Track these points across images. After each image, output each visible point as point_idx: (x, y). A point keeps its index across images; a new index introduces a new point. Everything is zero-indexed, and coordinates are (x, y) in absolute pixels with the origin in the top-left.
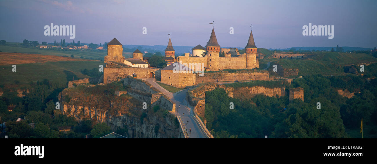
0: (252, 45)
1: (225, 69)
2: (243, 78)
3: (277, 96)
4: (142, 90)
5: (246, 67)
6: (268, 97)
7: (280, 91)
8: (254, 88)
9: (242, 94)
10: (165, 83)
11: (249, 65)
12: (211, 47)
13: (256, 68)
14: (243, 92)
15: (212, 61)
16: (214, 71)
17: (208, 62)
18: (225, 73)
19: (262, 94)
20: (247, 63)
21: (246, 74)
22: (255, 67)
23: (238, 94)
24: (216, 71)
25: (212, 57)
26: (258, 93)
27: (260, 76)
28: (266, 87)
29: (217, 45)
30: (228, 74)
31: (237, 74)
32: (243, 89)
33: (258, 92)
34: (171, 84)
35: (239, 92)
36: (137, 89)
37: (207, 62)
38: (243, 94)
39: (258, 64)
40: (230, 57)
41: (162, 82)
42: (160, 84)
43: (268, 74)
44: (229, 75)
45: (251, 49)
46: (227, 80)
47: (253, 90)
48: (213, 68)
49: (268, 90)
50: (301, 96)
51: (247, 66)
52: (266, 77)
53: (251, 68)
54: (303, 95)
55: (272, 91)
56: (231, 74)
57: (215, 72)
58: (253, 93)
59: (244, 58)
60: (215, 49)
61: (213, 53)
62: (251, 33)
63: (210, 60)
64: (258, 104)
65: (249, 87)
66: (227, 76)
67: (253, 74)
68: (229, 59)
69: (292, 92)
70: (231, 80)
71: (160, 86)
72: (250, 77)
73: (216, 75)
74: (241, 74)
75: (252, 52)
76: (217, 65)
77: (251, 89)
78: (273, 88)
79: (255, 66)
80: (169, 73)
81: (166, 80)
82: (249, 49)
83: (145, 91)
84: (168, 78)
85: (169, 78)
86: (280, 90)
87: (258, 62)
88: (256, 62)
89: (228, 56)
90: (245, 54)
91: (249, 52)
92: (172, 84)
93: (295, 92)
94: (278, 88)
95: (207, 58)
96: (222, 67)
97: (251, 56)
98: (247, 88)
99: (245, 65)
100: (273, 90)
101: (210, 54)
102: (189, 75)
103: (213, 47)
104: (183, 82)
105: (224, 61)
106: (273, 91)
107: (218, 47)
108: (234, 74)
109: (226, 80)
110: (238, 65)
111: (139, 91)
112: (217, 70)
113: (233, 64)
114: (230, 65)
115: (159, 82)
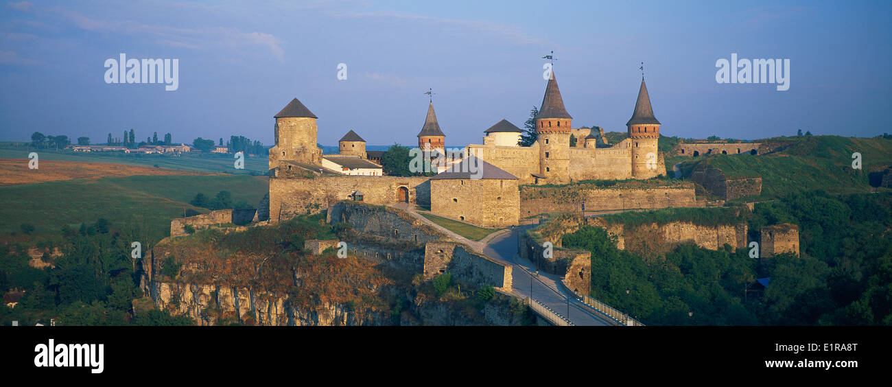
0: (645, 116)
1: (581, 179)
2: (634, 201)
3: (727, 247)
4: (388, 235)
5: (633, 175)
6: (704, 249)
7: (734, 234)
8: (671, 225)
9: (644, 242)
10: (445, 214)
11: (641, 169)
12: (550, 119)
13: (660, 177)
14: (646, 239)
15: (552, 156)
16: (559, 183)
17: (541, 160)
18: (587, 188)
19: (691, 244)
20: (633, 164)
21: (640, 192)
22: (655, 175)
23: (635, 242)
24: (563, 184)
25: (552, 146)
26: (682, 239)
27: (675, 196)
28: (697, 225)
29: (563, 114)
30: (596, 191)
31: (619, 192)
32: (646, 229)
33: (679, 238)
34: (460, 219)
35: (638, 238)
36: (372, 232)
37: (537, 161)
38: (646, 243)
39: (664, 166)
40: (594, 147)
41: (434, 212)
42: (432, 218)
43: (693, 192)
44: (598, 195)
45: (645, 125)
46: (594, 209)
47: (670, 233)
48: (555, 176)
49: (704, 231)
50: (794, 245)
51: (634, 172)
52: (688, 200)
53: (647, 176)
54: (797, 244)
55: (713, 233)
56: (602, 192)
57: (562, 186)
58: (669, 239)
59: (626, 151)
60: (559, 125)
61: (553, 137)
62: (643, 83)
63: (547, 154)
64: (686, 269)
65: (660, 224)
66: (592, 196)
67: (657, 191)
68: (590, 152)
69: (768, 235)
70: (603, 208)
71: (433, 225)
72: (651, 199)
73: (567, 195)
74: (628, 191)
75: (647, 134)
76: (564, 169)
77: (664, 229)
78: (716, 228)
79: (656, 171)
80: (454, 187)
81: (446, 206)
82: (640, 125)
83: (396, 236)
84: (452, 201)
85: (455, 200)
86: (732, 231)
87: (663, 161)
88: (659, 160)
89: (588, 145)
90: (629, 140)
91: (641, 134)
92: (462, 218)
93: (776, 236)
94: (727, 227)
95: (538, 151)
96: (576, 174)
97: (643, 145)
98: (655, 225)
99: (630, 169)
100: (714, 231)
101: (547, 140)
102: (508, 193)
103: (554, 121)
104: (495, 210)
105: (580, 157)
106: (715, 236)
107: (567, 119)
108: (609, 191)
109: (592, 209)
110: (614, 168)
111: (378, 237)
112: (566, 182)
113: (600, 166)
114: (595, 169)
115: (427, 212)
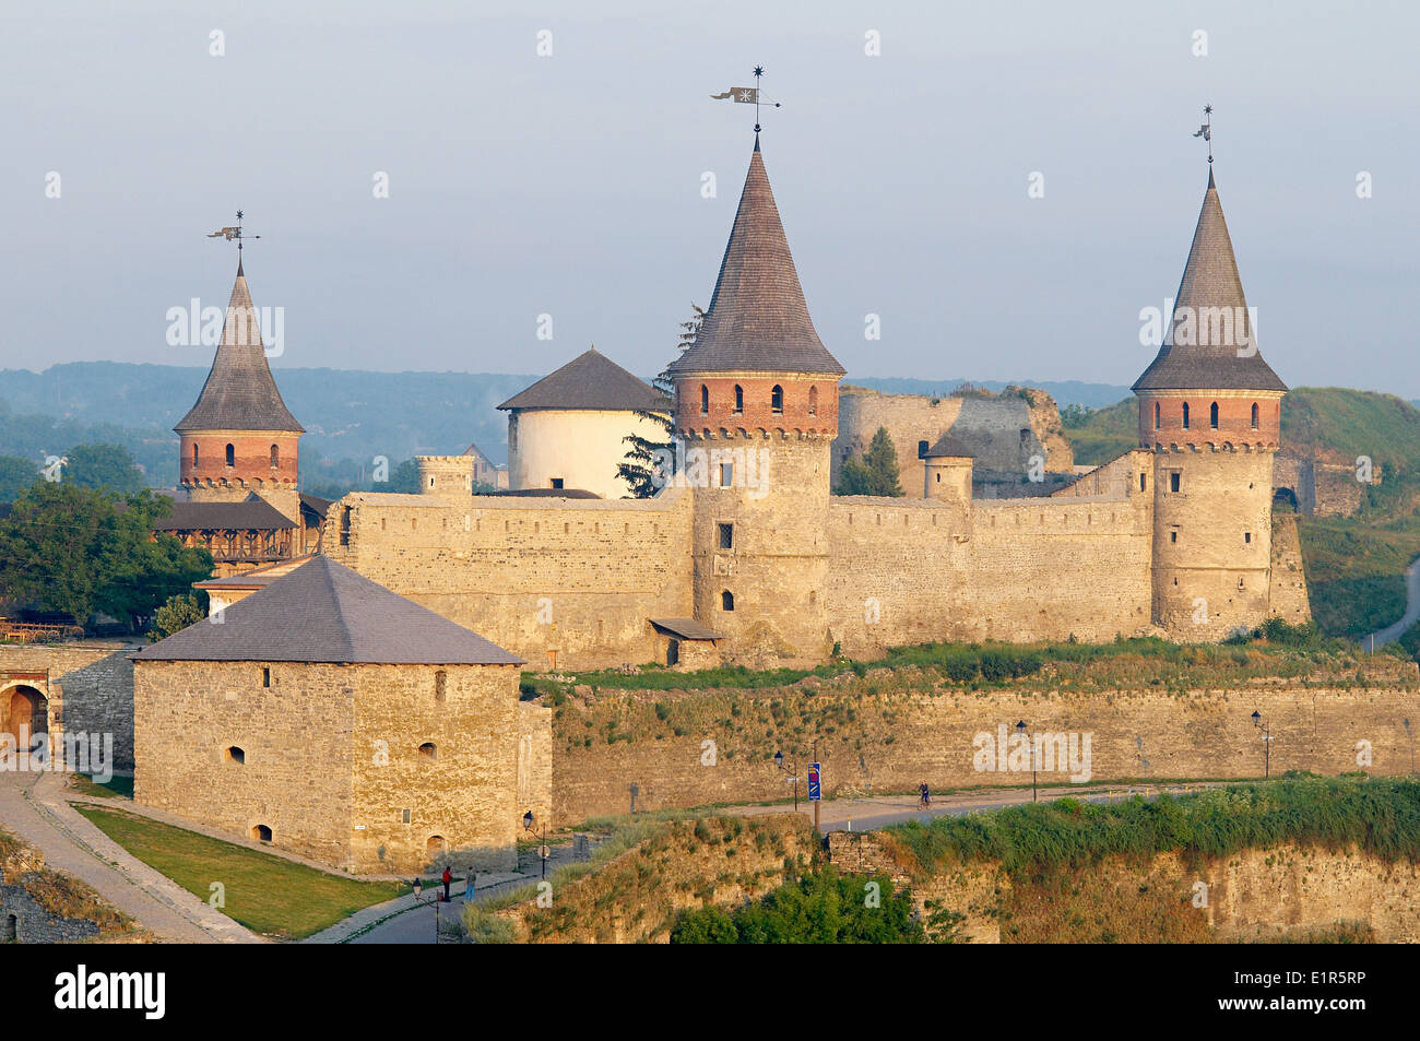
0: (1217, 351)
1: (894, 640)
2: (1124, 743)
5: (1156, 619)
8: (1254, 861)
10: (190, 816)
11: (1192, 593)
12: (739, 376)
13: (1275, 631)
15: (748, 541)
16: (774, 664)
17: (699, 556)
18: (901, 685)
20: (1159, 570)
21: (1158, 704)
22: (1254, 621)
24: (792, 664)
25: (747, 496)
27: (1325, 721)
28: (1388, 860)
29: (798, 352)
30: (945, 701)
31: (1054, 705)
33: (1294, 915)
34: (252, 839)
37: (683, 563)
39: (1300, 579)
40: (963, 495)
41: (145, 803)
44: (957, 719)
45: (1213, 395)
47: (1246, 897)
48: (758, 632)
51: (1160, 608)
53: (1214, 629)
56: (971, 703)
57: (790, 677)
58: (1242, 922)
59: (1125, 508)
60: (777, 401)
62: (1211, 204)
63: (727, 532)
65: (1196, 854)
66: (923, 721)
67: (1240, 701)
68: (946, 516)
71: (128, 862)
72: (1207, 734)
73: (797, 721)
74: (1098, 702)
75: (1219, 436)
76: (802, 599)
77: (1213, 882)
79: (1260, 603)
80: (231, 695)
81: (197, 779)
82: (1188, 395)
84: (225, 756)
85: (237, 753)
87: (1294, 557)
88: (1276, 554)
89: (936, 488)
90: (1141, 461)
91: (1192, 435)
92: (265, 832)
95: (684, 518)
97: (1208, 484)
98: (1167, 864)
99: (1143, 593)
102: (470, 723)
103: (758, 384)
104: (408, 800)
105: (895, 541)
107: (815, 378)
108: (1005, 702)
110: (1063, 590)
112: (808, 656)
113: (992, 580)
114: (968, 595)
115: (115, 803)
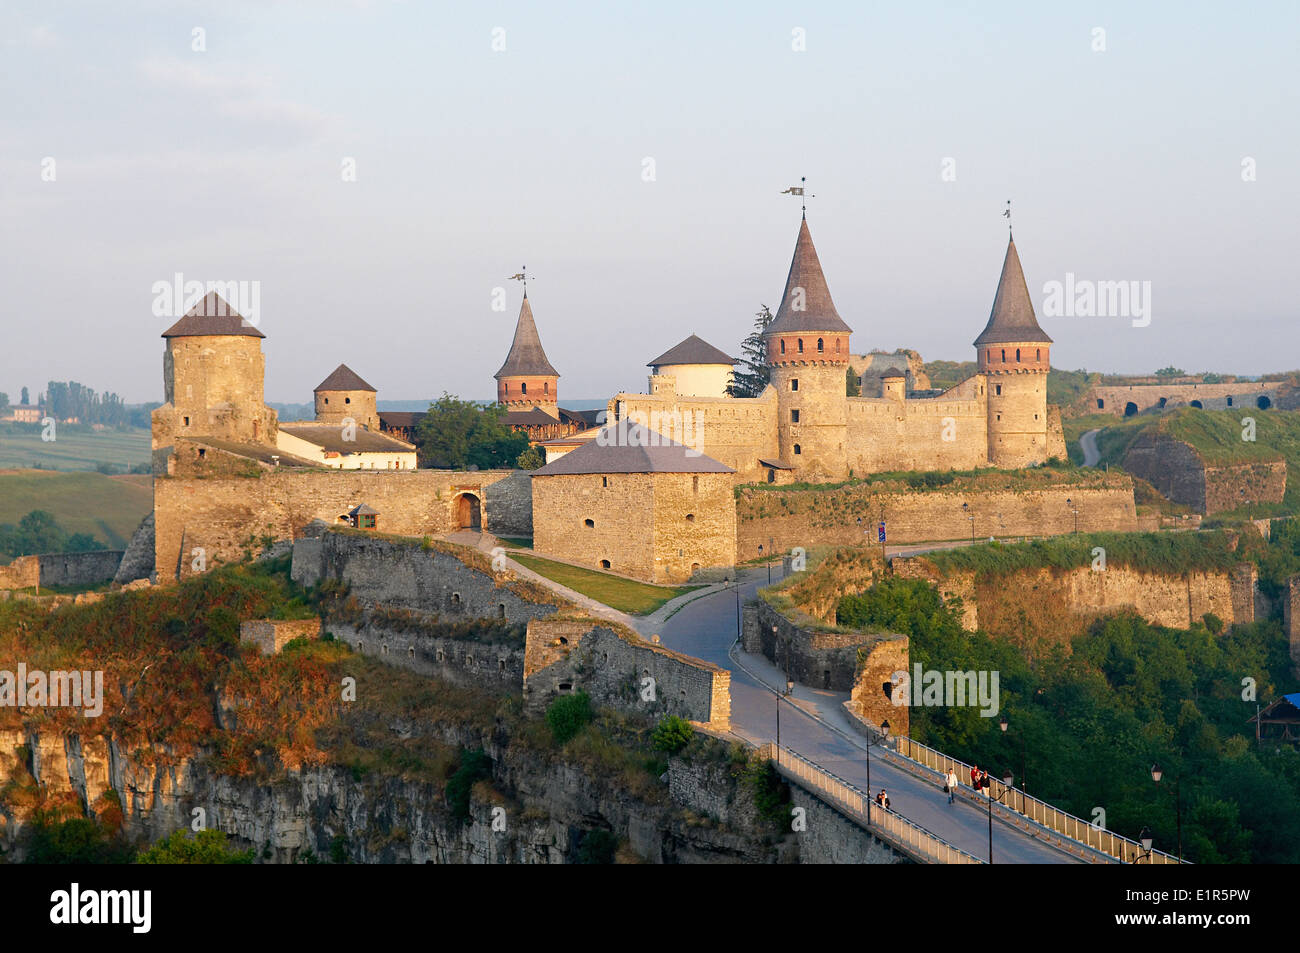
0: (1018, 323)
1: (872, 470)
2: (994, 518)
3: (1211, 621)
4: (437, 606)
5: (990, 458)
6: (1159, 628)
7: (1227, 591)
8: (1084, 573)
9: (1021, 612)
10: (565, 557)
11: (1009, 444)
12: (800, 334)
13: (1053, 462)
14: (1026, 605)
15: (806, 418)
16: (823, 481)
17: (782, 427)
18: (888, 490)
19: (1131, 618)
20: (991, 434)
21: (1009, 498)
22: (1041, 459)
23: (1000, 613)
24: (834, 481)
25: (806, 396)
26: (1107, 605)
27: (1090, 507)
28: (1142, 573)
29: (830, 322)
30: (909, 498)
31: (960, 499)
32: (1027, 582)
33: (1102, 601)
34: (599, 567)
35: (1007, 604)
36: (399, 600)
37: (774, 430)
38: (1027, 616)
39: (1061, 438)
40: (901, 396)
41: (539, 551)
42: (536, 564)
43: (1128, 496)
44: (915, 507)
45: (1018, 345)
46: (906, 538)
47: (1080, 591)
48: (814, 464)
49: (1158, 585)
51: (992, 453)
52: (1118, 514)
53: (1022, 463)
55: (1178, 590)
56: (922, 499)
57: (832, 487)
58: (1079, 604)
59: (974, 403)
60: (820, 347)
61: (808, 375)
62: (1011, 249)
63: (796, 415)
64: (1118, 672)
65: (1057, 570)
66: (900, 508)
67: (1048, 497)
68: (893, 408)
70: (925, 537)
71: (540, 579)
72: (1033, 513)
73: (843, 508)
74: (981, 497)
75: (1020, 366)
76: (835, 447)
77: (1066, 583)
78: (1185, 577)
79: (1043, 450)
80: (586, 492)
81: (568, 537)
82: (1004, 345)
83: (455, 605)
84: (582, 524)
85: (589, 523)
86: (1223, 585)
87: (1058, 426)
88: (1049, 425)
89: (889, 394)
90: (981, 380)
91: (1007, 366)
92: (606, 564)
94: (1211, 576)
95: (773, 407)
96: (861, 459)
97: (1014, 391)
98: (1045, 574)
99: (983, 446)
100: (1183, 586)
101: (795, 383)
102: (710, 504)
103: (810, 338)
104: (681, 544)
105: (870, 419)
106: (1184, 596)
107: (839, 334)
108: (937, 498)
109: (899, 538)
110: (946, 445)
111: (413, 611)
112: (839, 477)
113: (915, 440)
114: (904, 447)
115: (524, 551)
